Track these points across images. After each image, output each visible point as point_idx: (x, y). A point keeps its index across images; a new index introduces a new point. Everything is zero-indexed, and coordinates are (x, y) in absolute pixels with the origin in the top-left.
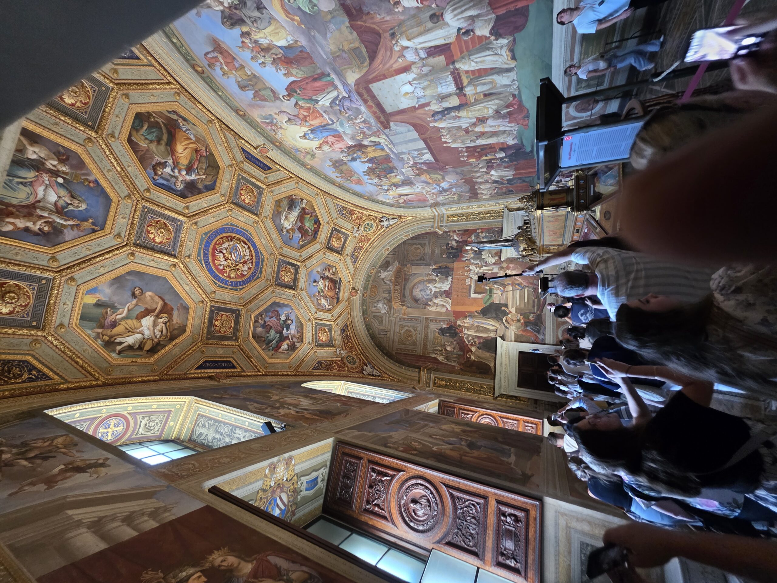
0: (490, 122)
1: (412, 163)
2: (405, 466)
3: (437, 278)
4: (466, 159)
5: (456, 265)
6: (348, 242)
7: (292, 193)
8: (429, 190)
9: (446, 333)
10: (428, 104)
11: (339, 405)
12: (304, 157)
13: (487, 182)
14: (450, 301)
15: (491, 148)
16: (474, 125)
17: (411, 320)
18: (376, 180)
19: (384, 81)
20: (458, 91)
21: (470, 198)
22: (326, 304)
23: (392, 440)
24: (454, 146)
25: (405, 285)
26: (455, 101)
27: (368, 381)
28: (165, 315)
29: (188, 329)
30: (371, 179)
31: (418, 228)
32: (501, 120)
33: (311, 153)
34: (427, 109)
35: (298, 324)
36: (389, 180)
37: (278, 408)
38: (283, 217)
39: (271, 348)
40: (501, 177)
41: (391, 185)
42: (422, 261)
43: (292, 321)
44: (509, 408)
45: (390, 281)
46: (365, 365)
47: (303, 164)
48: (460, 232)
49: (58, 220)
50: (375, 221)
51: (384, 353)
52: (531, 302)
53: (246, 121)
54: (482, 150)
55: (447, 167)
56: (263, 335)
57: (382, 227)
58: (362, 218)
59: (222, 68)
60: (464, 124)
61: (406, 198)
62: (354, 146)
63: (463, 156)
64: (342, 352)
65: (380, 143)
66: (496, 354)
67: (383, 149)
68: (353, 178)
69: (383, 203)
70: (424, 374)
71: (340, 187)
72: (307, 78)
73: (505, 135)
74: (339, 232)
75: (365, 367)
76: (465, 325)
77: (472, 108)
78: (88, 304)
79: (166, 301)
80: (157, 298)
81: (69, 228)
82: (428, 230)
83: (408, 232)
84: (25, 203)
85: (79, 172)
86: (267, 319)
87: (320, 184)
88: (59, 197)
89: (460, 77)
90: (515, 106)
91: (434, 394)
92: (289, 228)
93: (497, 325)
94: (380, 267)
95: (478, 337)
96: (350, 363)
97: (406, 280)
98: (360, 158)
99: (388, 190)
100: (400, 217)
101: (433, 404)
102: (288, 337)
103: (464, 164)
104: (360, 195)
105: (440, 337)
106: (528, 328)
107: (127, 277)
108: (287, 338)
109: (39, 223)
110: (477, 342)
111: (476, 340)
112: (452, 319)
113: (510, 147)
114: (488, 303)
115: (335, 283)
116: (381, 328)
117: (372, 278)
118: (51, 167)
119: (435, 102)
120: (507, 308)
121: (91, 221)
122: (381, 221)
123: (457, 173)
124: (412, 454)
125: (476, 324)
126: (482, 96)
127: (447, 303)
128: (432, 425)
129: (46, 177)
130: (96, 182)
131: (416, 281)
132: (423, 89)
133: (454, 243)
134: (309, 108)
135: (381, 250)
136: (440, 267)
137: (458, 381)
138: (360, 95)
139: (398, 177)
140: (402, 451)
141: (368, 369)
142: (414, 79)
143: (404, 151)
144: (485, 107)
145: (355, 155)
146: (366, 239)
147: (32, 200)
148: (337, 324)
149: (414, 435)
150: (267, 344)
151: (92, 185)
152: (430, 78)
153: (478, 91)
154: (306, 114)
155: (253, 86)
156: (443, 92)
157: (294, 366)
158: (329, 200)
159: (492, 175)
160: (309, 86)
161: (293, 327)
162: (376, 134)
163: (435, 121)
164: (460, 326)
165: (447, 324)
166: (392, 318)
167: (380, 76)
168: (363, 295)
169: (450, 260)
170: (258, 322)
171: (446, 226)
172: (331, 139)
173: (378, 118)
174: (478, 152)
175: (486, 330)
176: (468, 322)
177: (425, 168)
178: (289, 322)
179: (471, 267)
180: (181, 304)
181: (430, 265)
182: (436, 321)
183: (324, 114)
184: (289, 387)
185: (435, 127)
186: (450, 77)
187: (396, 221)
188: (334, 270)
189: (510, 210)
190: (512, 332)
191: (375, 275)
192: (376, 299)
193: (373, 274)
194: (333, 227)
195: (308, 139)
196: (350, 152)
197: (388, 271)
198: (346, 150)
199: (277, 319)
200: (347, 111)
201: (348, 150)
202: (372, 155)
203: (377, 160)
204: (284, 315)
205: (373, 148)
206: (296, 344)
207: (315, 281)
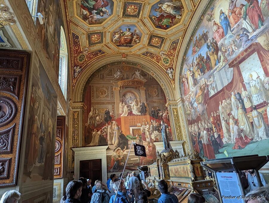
0: (236, 127)
1: (208, 83)
2: (22, 100)
3: (139, 106)
4: (212, 115)
5: (148, 116)
6: (156, 49)
7: (185, 8)
8: (192, 96)
9: (107, 115)
10: (245, 89)
11: (53, 52)
12: (208, 14)
13: (199, 129)
14: (126, 116)
15: (220, 129)
16: (234, 118)
17: (112, 94)
18: (196, 62)
19: (259, 61)
20: (254, 106)
21: (189, 121)
22: (116, 38)
23: (37, 89)
24: (220, 108)
25: (133, 88)
26: (248, 105)
27: (70, 70)
30: (196, 59)
31: (168, 92)
32: (237, 133)
33: (212, 18)
34: (243, 89)
35: (101, 21)
36: (196, 71)
37: (45, 11)
38: (169, 4)
39: (83, 2)
40: (202, 137)
41: (193, 72)
42: (148, 96)
43: (102, 16)
44: (66, 157)
45: (134, 78)
46: (80, 67)
47: (203, 14)
48: (167, 116)
50: (170, 64)
51: (89, 79)
52: (131, 162)
54: (218, 124)
55: (207, 105)
57: (167, 70)
58: (172, 56)
60: (234, 113)
61: (186, 82)
62: (217, 47)
63: (214, 114)
64: (87, 52)
65: (219, 62)
66: (98, 146)
67: (216, 65)
68: (196, 48)
69: (181, 69)
70: (80, 105)
71: (190, 40)
72: (260, 11)
73: (228, 137)
74: (162, 42)
75: (79, 67)
76: (113, 126)
77: (243, 116)
82: (167, 98)
83: (165, 86)
87: (191, 27)
89: (262, 107)
90: (246, 140)
91: (69, 112)
92: (163, 8)
93: (115, 145)
94: (142, 71)
95: (107, 135)
96: (80, 57)
97: (136, 88)
98: (209, 51)
99: (190, 70)
100: (174, 80)
101: (62, 112)
102: (92, 14)
103: (209, 115)
104: (185, 53)
105: (104, 112)
106: (115, 163)
108: (91, 14)
110: (103, 134)
111: (105, 133)
112: (116, 118)
113: (221, 140)
114: (127, 138)
115: (129, 43)
116: (105, 75)
117: (135, 66)
119: (247, 94)
120: (126, 149)
122: (170, 68)
123: (203, 111)
124: (31, 103)
125: (114, 132)
126: (251, 121)
127: (125, 114)
128: (50, 113)
131: (136, 94)
132: (255, 86)
133: (161, 114)
134: (240, 14)
135: (152, 70)
136: (146, 107)
137: (79, 126)
138: (250, 47)
139: (199, 76)
140: (31, 97)
141: (78, 69)
142: (261, 80)
143: (215, 78)
144: (245, 123)
145: (211, 48)
146: (158, 60)
148: (103, 47)
149: (42, 103)
152: (262, 89)
153: (254, 119)
154: (237, 12)
156: (253, 98)
157: (73, 20)
158: (182, 33)
159: (203, 132)
160: (255, 13)
161: (98, 17)
162: (226, 59)
163: (235, 95)
164: (112, 123)
165: (112, 115)
166: (111, 81)
167: (263, 58)
168: (124, 62)
169: (150, 112)
171: (171, 108)
172: (221, 30)
173: (235, 60)
174: (217, 122)
175: (111, 139)
176: (115, 127)
177: (205, 92)
179: (147, 125)
181: (146, 101)
182: (113, 108)
183: (236, 25)
184: (59, 17)
185: (231, 95)
186: (263, 101)
187: (171, 77)
188: (138, 41)
189: (183, 144)
190: (112, 153)
192: (122, 71)
193: (137, 67)
194: (164, 38)
195: (220, 15)
196: (213, 44)
197: (140, 76)
198: (214, 41)
199: (102, 5)
200: (240, 40)
201: (214, 43)
202: (212, 58)
203: (209, 62)
204: (106, 10)
205: (216, 59)
206: (88, 20)
207: (129, 29)
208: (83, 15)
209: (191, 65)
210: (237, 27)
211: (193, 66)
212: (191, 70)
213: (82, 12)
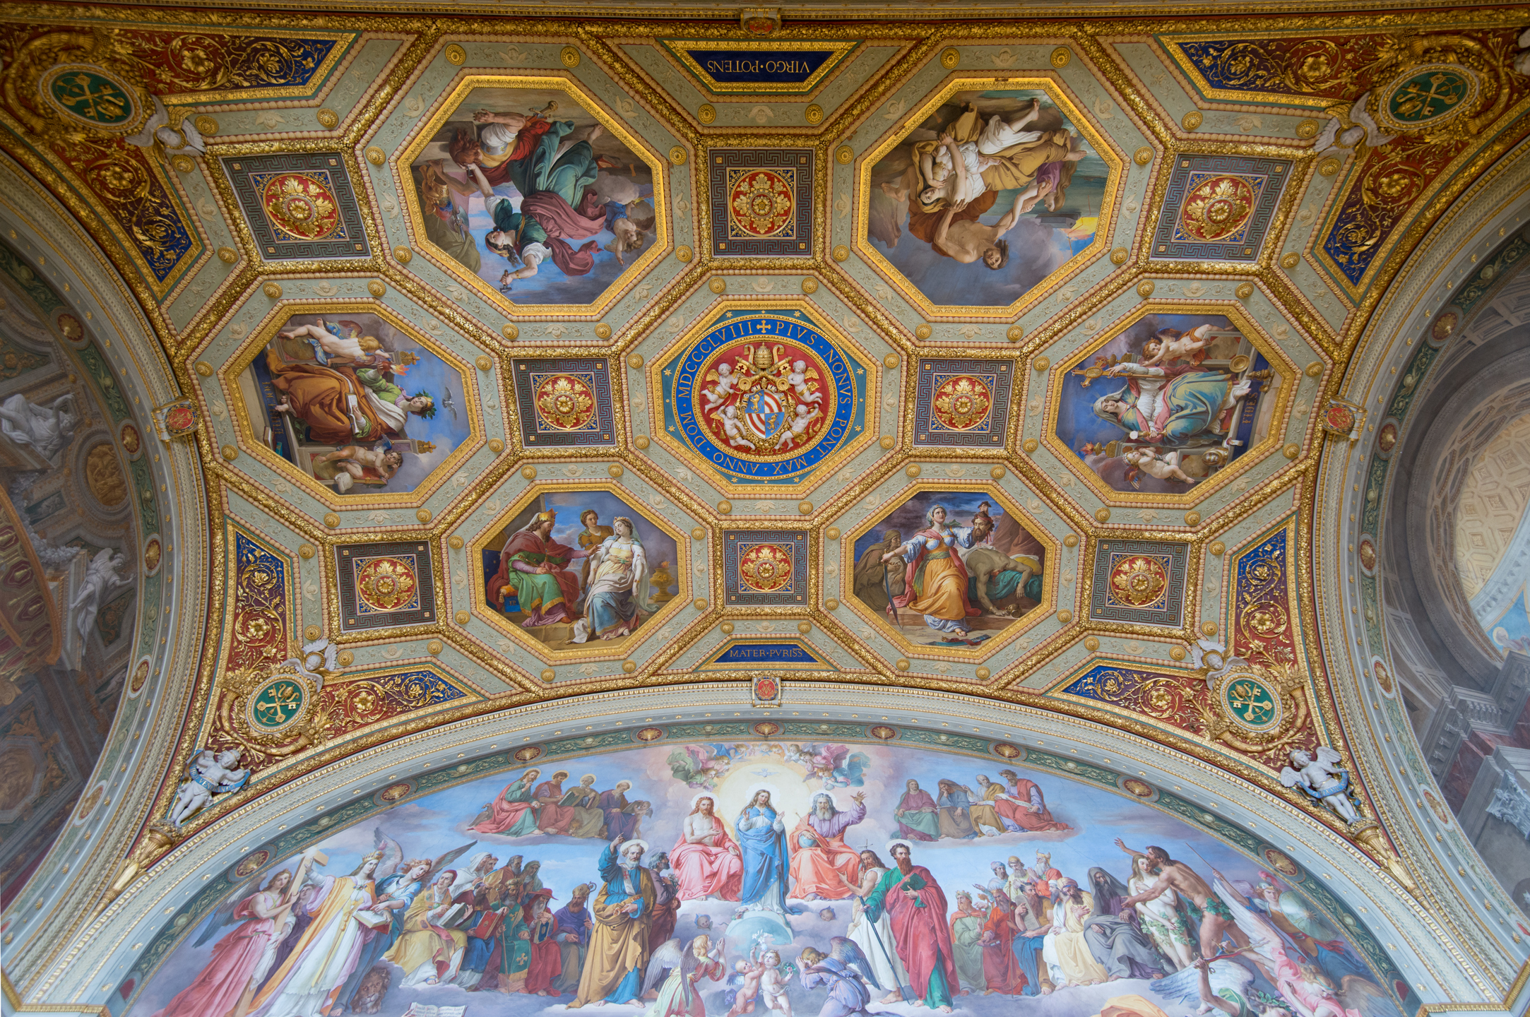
6: (336, 604)
12: (692, 752)
18: (465, 879)
28: (928, 210)
29: (864, 176)
30: (485, 867)
33: (700, 779)
35: (453, 236)
36: (430, 926)
38: (638, 563)
39: (565, 131)
41: (398, 916)
43: (491, 245)
45: (58, 568)
47: (667, 730)
49: (1134, 366)
50: (265, 742)
53: (859, 724)
56: (608, 180)
57: (218, 747)
58: (333, 717)
59: (1003, 789)
67: (609, 994)
71: (512, 756)
72: (948, 940)
74: (396, 619)
78: (1090, 214)
79: (929, 246)
80: (952, 249)
81: (1119, 358)
83: (94, 822)
84: (1179, 378)
85: (1109, 460)
86: (604, 238)
88: (1134, 406)
92: (608, 542)
94: (128, 595)
98: (607, 893)
99: (379, 890)
100: (173, 842)
102: (493, 181)
107: (1017, 286)
108: (497, 176)
109: (1161, 353)
117: (138, 525)
118: (1147, 451)
121: (1087, 383)
129: (1153, 432)
130: (1082, 456)
134: (854, 879)
139: (430, 971)
145: (628, 887)
146: (253, 655)
147: (1170, 387)
150: (584, 145)
151: (1089, 447)
154: (840, 860)
155: (951, 810)
158: (497, 689)
160: (924, 929)
168: (136, 433)
170: (638, 223)
172: (728, 860)
178: (504, 240)
180: (890, 244)
183: (822, 904)
187: (178, 813)
188: (344, 480)
191: (132, 549)
192: (75, 447)
193: (142, 544)
194: (432, 618)
195: (752, 805)
196: (649, 879)
197: (89, 599)
198: (664, 873)
199: (562, 243)
200: (815, 976)
201: (661, 880)
202: (602, 940)
203: (567, 943)
204: (536, 262)
205: (629, 965)
206: (447, 155)
207: (425, 412)
208: (481, 128)
209: (416, 872)
210: (821, 914)
211: (424, 880)
212: (392, 889)
213: (501, 120)
